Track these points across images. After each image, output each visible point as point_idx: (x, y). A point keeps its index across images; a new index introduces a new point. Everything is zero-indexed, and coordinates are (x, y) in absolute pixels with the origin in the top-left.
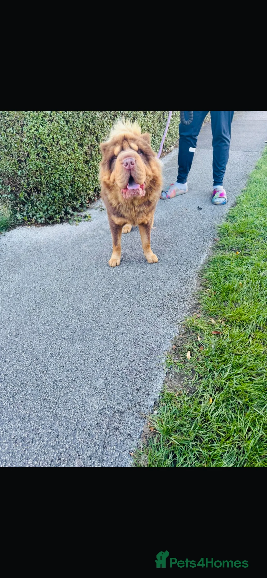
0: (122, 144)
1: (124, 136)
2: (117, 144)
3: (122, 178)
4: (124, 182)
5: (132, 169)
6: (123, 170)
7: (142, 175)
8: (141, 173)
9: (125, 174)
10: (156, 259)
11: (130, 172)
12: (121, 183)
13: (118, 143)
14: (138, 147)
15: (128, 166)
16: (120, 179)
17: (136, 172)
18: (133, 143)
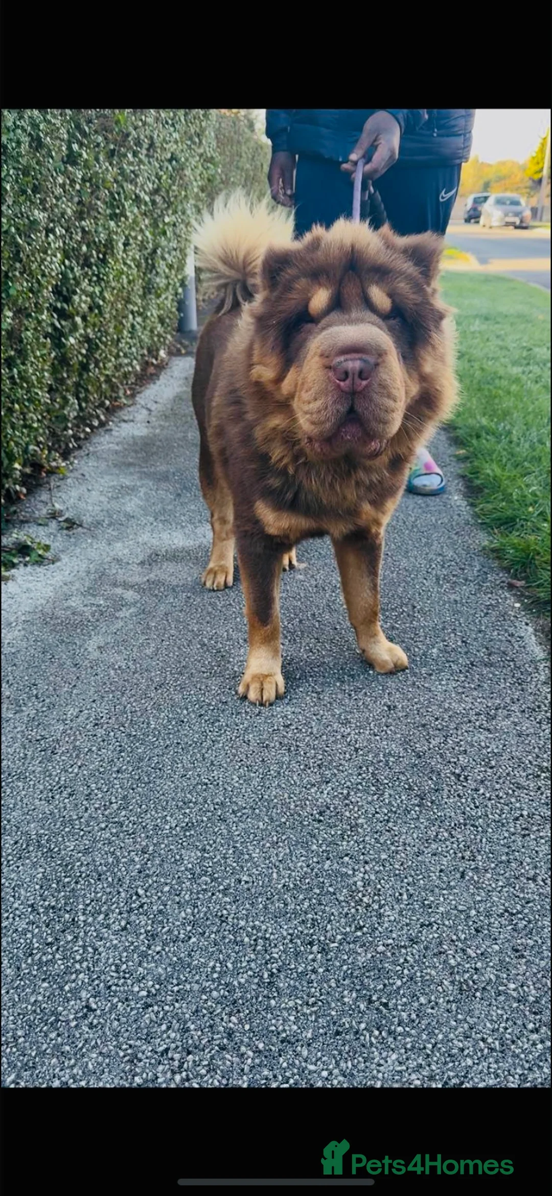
0: (340, 282)
1: (353, 247)
2: (323, 279)
3: (319, 412)
4: (322, 423)
5: (360, 392)
6: (330, 389)
7: (393, 411)
8: (390, 403)
9: (334, 402)
10: (403, 657)
11: (353, 400)
12: (313, 423)
13: (328, 277)
14: (393, 302)
15: (347, 382)
16: (312, 414)
17: (371, 400)
18: (377, 283)
